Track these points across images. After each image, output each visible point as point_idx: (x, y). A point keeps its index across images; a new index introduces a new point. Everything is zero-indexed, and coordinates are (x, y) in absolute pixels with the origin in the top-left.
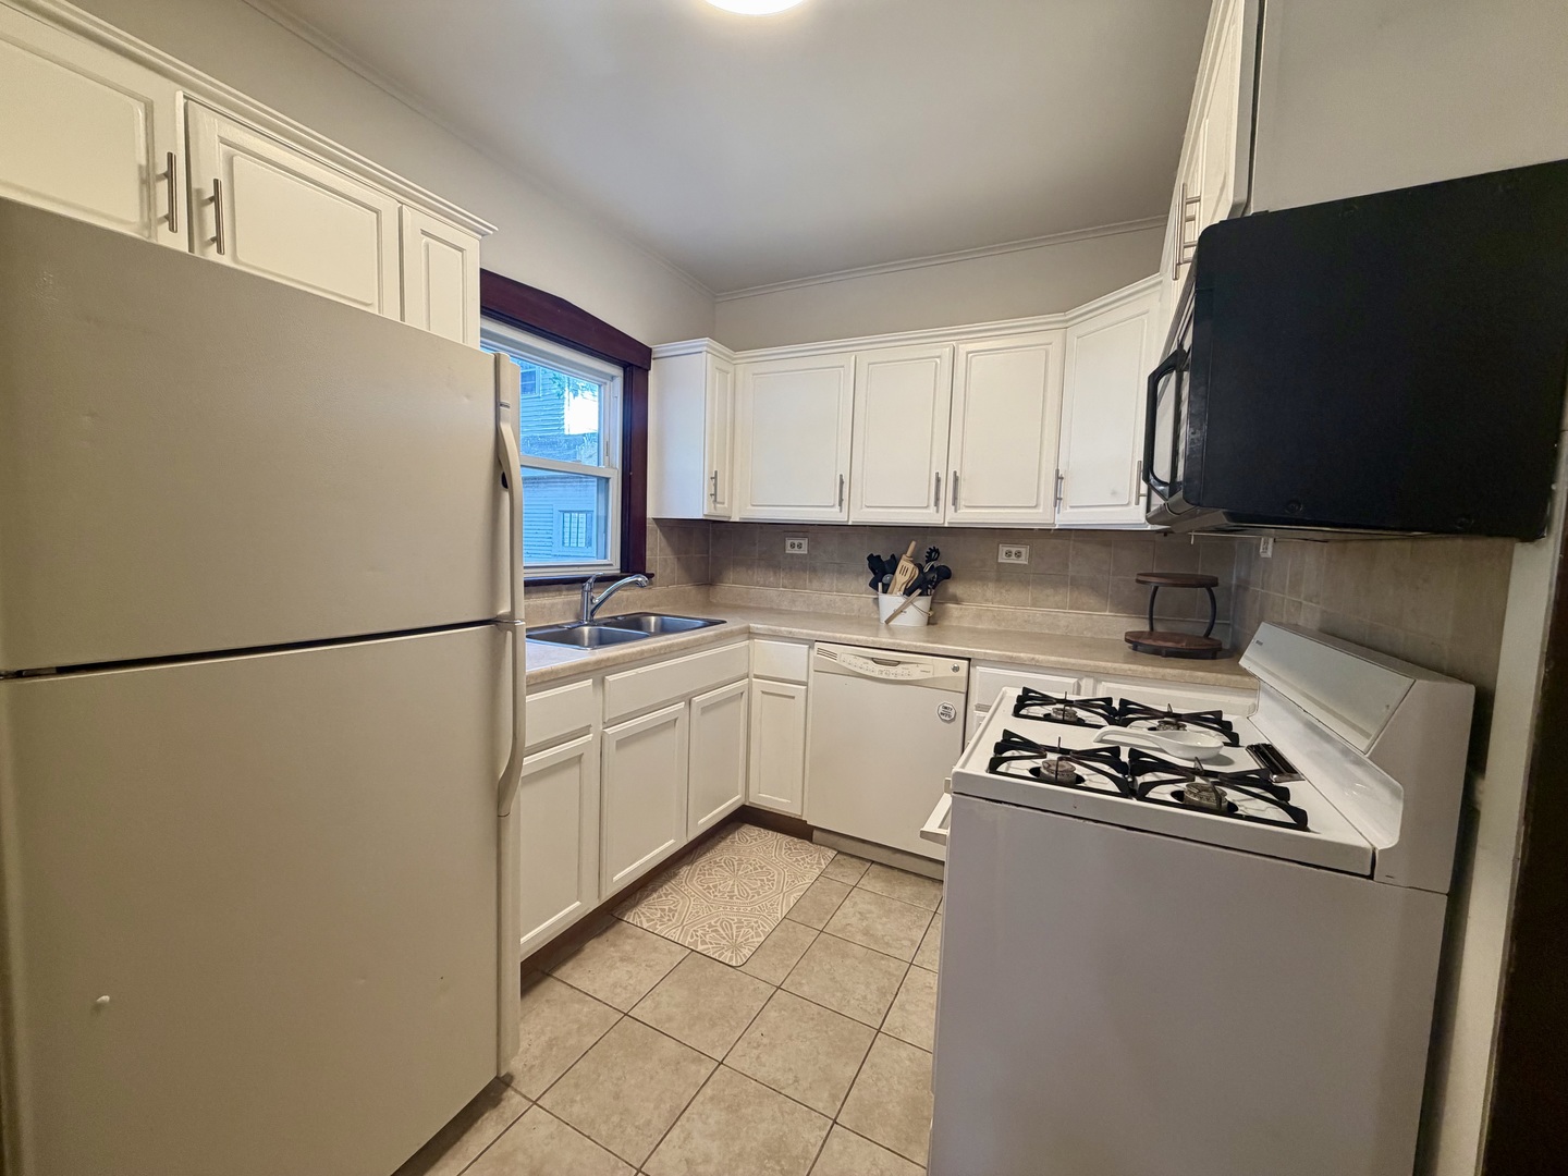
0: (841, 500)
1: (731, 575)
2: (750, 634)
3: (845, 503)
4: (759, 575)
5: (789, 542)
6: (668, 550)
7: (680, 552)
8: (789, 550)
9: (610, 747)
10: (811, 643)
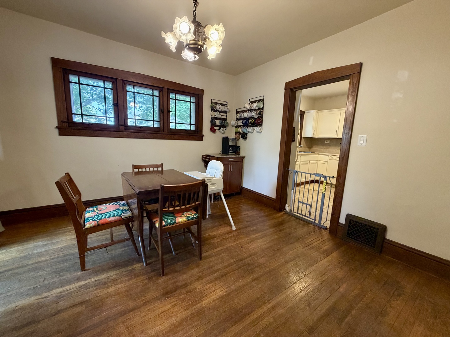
0: (336, 134)
1: (314, 147)
2: (319, 154)
3: (337, 135)
4: (320, 147)
5: (326, 141)
6: (304, 142)
7: (306, 143)
8: (326, 142)
9: (301, 164)
10: (329, 155)
